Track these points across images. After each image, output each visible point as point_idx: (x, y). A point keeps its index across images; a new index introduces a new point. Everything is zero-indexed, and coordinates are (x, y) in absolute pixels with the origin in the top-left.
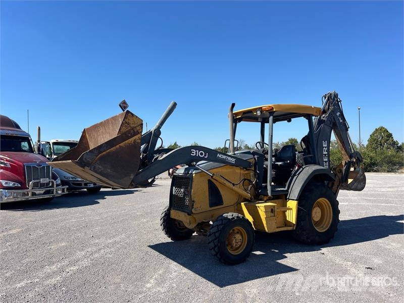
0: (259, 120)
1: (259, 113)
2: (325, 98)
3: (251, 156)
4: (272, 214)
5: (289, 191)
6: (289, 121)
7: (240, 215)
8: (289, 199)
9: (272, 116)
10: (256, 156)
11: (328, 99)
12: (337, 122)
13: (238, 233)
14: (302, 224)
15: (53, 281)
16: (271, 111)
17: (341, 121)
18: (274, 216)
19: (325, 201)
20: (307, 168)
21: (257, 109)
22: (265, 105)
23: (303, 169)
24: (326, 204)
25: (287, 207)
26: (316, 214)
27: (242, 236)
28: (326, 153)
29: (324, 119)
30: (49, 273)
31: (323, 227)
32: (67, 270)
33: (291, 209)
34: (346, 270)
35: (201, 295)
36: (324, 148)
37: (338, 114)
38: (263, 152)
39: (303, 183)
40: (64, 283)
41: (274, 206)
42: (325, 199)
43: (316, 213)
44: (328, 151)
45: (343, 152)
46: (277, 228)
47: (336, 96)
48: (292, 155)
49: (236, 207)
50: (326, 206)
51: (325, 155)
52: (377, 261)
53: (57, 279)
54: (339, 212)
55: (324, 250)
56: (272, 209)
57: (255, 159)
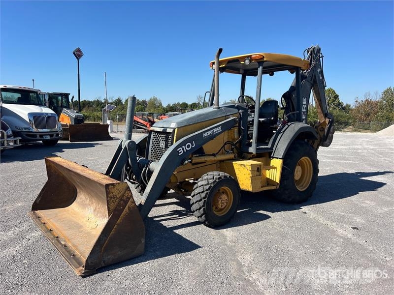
0: (241, 72)
1: (247, 62)
2: (308, 52)
3: (236, 111)
4: (258, 173)
5: (274, 149)
6: (272, 74)
7: (226, 174)
8: (273, 158)
9: (262, 66)
10: (241, 111)
11: (311, 54)
12: (317, 78)
13: (223, 193)
14: (286, 183)
15: (11, 251)
16: (260, 61)
17: (321, 78)
18: (260, 175)
19: (307, 160)
20: (293, 125)
21: (245, 57)
22: (255, 54)
23: (289, 126)
24: (307, 163)
25: (271, 165)
26: (298, 173)
27: (227, 195)
28: (305, 110)
29: (306, 74)
30: (5, 241)
31: (302, 186)
32: (28, 237)
33: (275, 168)
34: (333, 231)
35: (190, 264)
36: (304, 106)
37: (319, 70)
38: (247, 106)
39: (289, 140)
40: (24, 254)
41: (260, 165)
42: (307, 158)
43: (297, 171)
44: (307, 108)
45: (319, 110)
46: (262, 187)
47: (319, 50)
48: (274, 111)
49: (219, 165)
50: (307, 164)
51: (304, 112)
52: (359, 220)
53: (16, 249)
54: (318, 171)
55: (304, 209)
56: (258, 168)
57: (240, 114)
